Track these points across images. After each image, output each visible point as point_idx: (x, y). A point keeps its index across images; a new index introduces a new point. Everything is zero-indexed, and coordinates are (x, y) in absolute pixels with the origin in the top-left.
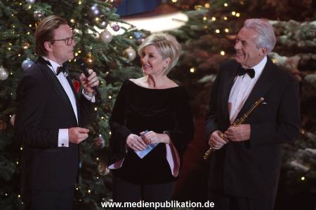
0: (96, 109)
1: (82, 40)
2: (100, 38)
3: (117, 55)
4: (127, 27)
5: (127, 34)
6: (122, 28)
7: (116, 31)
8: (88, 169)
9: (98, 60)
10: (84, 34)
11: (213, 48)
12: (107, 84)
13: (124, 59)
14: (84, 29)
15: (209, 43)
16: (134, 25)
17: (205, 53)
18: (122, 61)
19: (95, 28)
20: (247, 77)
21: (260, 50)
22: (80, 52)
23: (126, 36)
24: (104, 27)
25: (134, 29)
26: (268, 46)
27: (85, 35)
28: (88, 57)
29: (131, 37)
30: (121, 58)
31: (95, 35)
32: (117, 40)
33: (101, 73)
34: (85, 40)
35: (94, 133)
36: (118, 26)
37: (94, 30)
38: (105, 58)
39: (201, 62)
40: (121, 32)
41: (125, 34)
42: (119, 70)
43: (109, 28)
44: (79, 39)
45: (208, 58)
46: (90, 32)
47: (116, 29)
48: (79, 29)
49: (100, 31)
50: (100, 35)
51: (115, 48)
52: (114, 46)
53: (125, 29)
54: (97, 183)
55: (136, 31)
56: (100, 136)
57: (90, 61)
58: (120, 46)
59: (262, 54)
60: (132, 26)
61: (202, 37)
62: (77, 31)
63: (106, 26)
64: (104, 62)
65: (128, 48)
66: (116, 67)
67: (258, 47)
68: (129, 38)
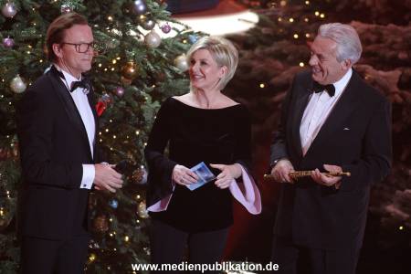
0: (138, 133)
1: (121, 43)
2: (145, 42)
3: (166, 64)
4: (180, 28)
5: (181, 37)
6: (174, 29)
7: (166, 32)
8: (126, 210)
9: (141, 69)
10: (124, 35)
11: (290, 58)
12: (153, 101)
13: (175, 69)
14: (124, 29)
15: (285, 51)
16: (189, 25)
17: (279, 64)
18: (172, 72)
19: (139, 28)
20: (325, 94)
21: (343, 63)
22: (119, 58)
23: (178, 39)
24: (151, 28)
25: (189, 31)
26: (352, 58)
27: (125, 37)
28: (129, 66)
29: (185, 41)
30: (171, 67)
31: (139, 38)
32: (167, 44)
33: (146, 86)
34: (126, 43)
35: (135, 164)
36: (169, 27)
37: (137, 31)
38: (152, 67)
39: (275, 76)
40: (173, 34)
41: (177, 37)
42: (168, 83)
43: (157, 29)
44: (118, 42)
45: (283, 70)
46: (133, 33)
47: (166, 30)
48: (118, 29)
49: (145, 32)
50: (145, 37)
51: (164, 55)
52: (163, 52)
53: (177, 31)
54: (137, 228)
55: (192, 33)
56: (142, 167)
57: (132, 71)
58: (171, 53)
59: (345, 68)
60: (187, 27)
61: (275, 43)
62: (116, 31)
63: (153, 26)
64: (149, 72)
65: (180, 55)
66: (165, 79)
67: (339, 60)
68: (182, 42)
